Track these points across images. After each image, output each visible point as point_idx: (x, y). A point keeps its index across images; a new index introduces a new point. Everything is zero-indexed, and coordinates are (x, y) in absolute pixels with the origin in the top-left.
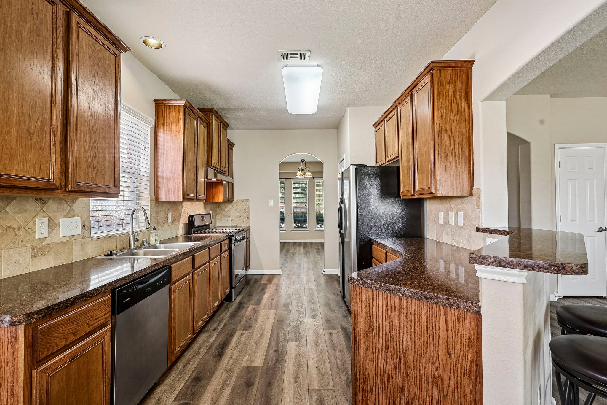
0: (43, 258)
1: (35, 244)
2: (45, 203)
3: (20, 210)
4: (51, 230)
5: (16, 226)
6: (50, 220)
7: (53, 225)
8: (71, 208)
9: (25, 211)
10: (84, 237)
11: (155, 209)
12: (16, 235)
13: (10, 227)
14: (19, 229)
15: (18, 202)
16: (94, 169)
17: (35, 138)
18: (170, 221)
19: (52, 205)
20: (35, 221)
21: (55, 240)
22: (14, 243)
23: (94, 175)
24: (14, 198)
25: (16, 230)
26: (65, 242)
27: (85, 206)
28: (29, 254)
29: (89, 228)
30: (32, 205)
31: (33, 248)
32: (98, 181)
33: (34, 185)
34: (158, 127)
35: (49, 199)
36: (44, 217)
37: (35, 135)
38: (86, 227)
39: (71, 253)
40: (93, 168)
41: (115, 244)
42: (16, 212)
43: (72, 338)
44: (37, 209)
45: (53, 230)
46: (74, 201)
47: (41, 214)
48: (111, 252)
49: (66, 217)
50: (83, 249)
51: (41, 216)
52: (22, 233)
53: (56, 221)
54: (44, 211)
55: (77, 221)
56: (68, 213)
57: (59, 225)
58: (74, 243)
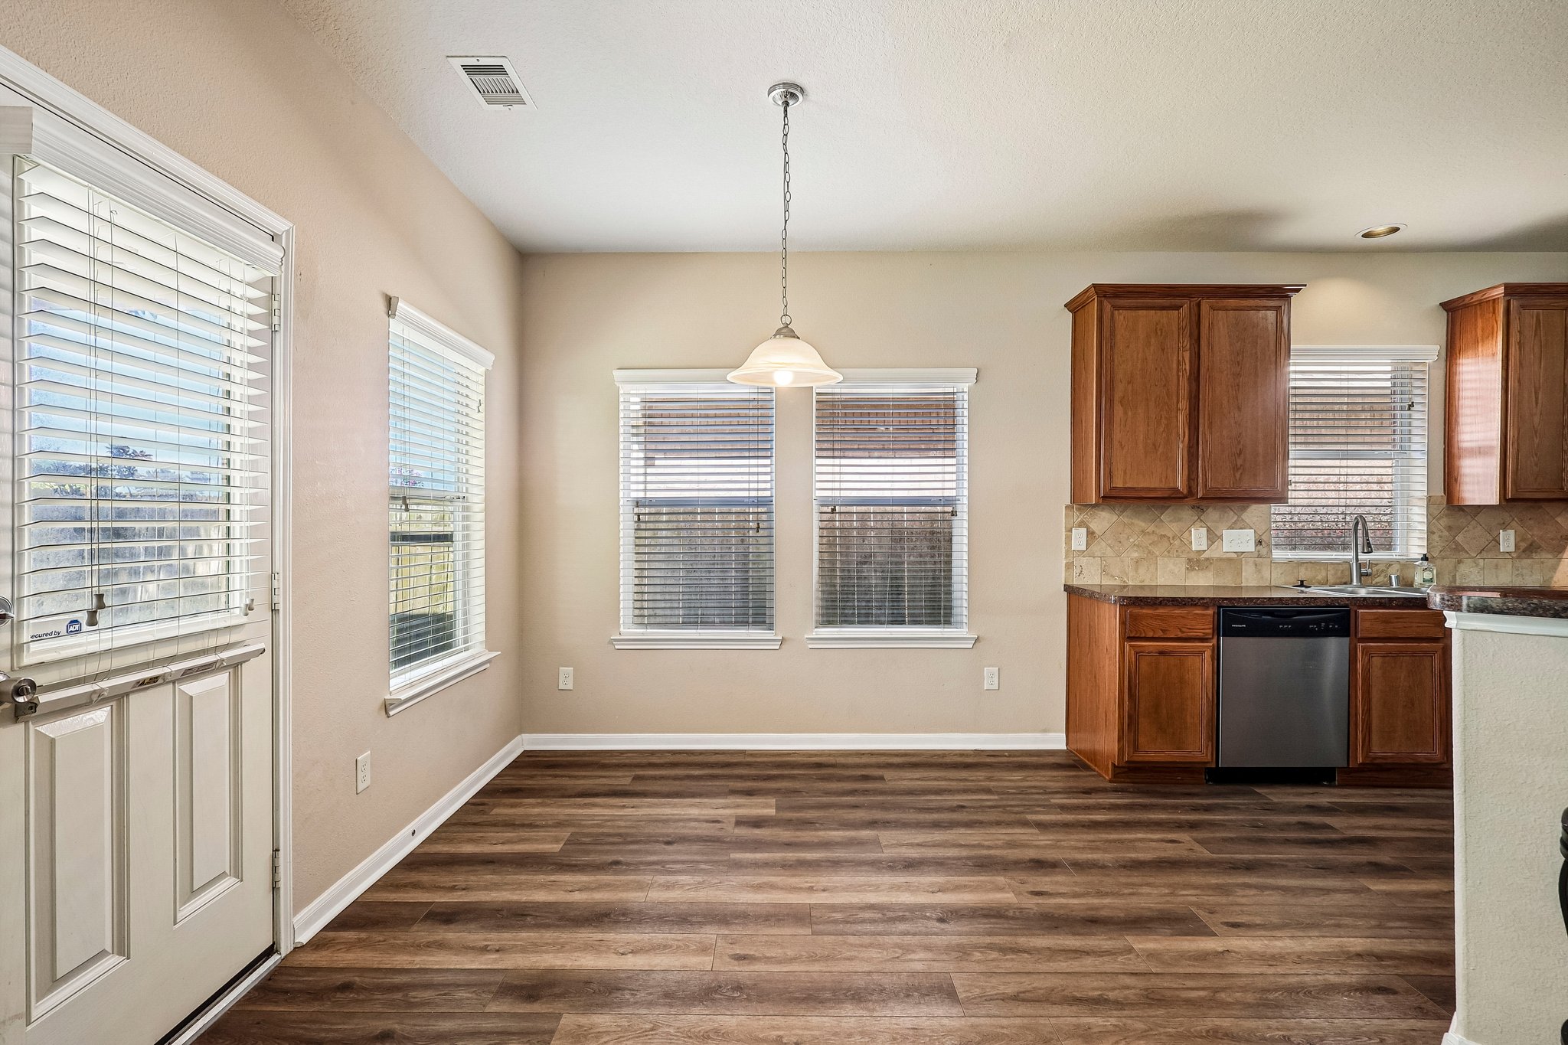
0: (1200, 574)
1: (1192, 556)
2: (1203, 512)
3: (1174, 518)
4: (1210, 542)
5: (1170, 535)
6: (1209, 530)
7: (1213, 537)
8: (1239, 517)
9: (1180, 520)
10: (1259, 556)
11: (1444, 522)
12: (1171, 544)
13: (1164, 536)
14: (1173, 538)
15: (1173, 510)
16: (1238, 469)
17: (1160, 450)
18: (1512, 549)
19: (1212, 514)
20: (1191, 531)
21: (1216, 555)
22: (1169, 552)
23: (1238, 478)
24: (1168, 507)
25: (1171, 539)
26: (1230, 560)
27: (1262, 515)
28: (1184, 566)
29: (1269, 545)
30: (1187, 514)
31: (1190, 560)
32: (1245, 485)
33: (1159, 494)
34: (1451, 356)
35: (1208, 507)
36: (1201, 527)
37: (1161, 446)
38: (1263, 543)
39: (1240, 574)
40: (1236, 468)
41: (1324, 574)
42: (1171, 521)
43: (1160, 634)
44: (1193, 518)
45: (1213, 543)
46: (1244, 509)
47: (1199, 523)
48: (1302, 582)
49: (1231, 528)
50: (1259, 571)
51: (1198, 526)
52: (1177, 542)
53: (1217, 533)
54: (1201, 521)
55: (1250, 534)
56: (1235, 523)
57: (1221, 537)
58: (1243, 562)
